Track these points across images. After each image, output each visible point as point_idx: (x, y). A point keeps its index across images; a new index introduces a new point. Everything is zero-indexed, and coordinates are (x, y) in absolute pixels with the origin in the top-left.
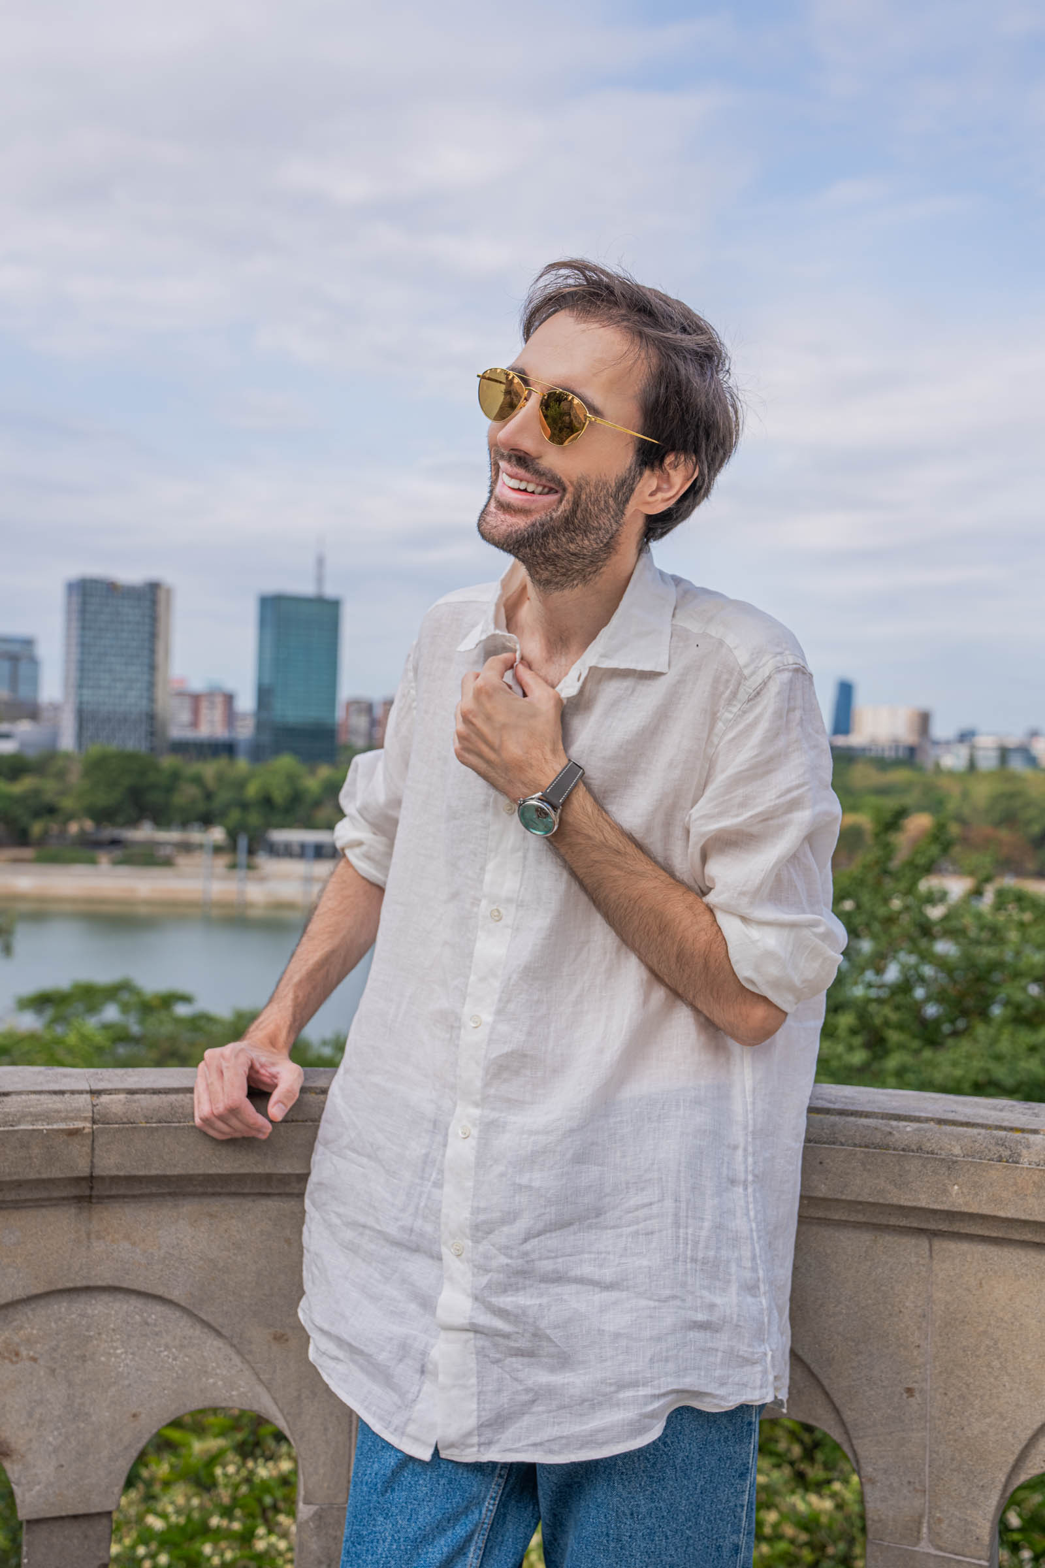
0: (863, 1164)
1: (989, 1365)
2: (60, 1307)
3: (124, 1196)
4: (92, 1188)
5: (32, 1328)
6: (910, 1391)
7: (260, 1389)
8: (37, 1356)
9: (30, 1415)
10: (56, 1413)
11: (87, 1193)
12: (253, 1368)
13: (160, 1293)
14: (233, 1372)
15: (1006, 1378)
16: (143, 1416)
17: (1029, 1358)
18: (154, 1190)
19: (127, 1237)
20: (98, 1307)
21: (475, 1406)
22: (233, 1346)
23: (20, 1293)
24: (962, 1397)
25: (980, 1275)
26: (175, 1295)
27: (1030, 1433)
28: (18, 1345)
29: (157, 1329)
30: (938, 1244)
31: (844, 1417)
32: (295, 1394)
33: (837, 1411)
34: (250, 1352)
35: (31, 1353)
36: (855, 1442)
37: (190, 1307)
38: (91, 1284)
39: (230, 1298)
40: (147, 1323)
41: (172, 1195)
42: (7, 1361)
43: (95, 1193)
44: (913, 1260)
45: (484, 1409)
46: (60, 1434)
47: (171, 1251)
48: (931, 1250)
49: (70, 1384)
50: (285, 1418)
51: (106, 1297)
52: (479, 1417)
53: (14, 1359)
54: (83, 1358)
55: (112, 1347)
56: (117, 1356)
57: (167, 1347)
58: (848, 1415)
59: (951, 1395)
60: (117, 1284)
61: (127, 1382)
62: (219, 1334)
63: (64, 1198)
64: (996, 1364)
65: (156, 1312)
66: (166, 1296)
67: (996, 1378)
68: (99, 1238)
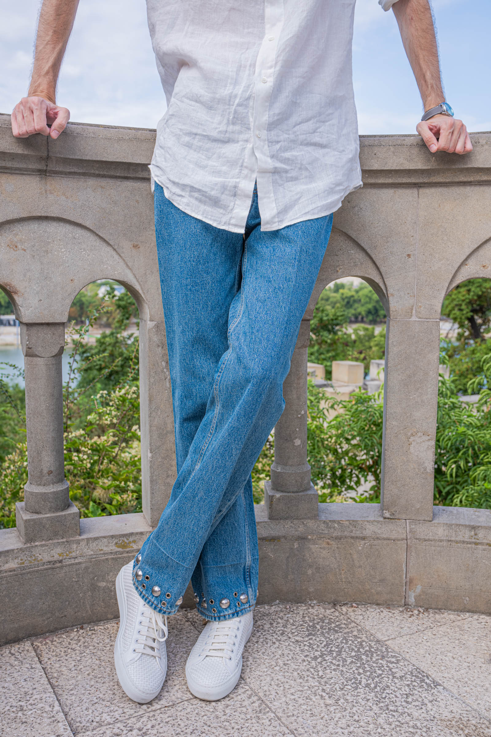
0: (394, 153)
1: (442, 239)
2: (34, 226)
3: (61, 173)
4: (47, 166)
5: (22, 235)
6: (409, 256)
7: (128, 271)
8: (25, 249)
9: (25, 276)
10: (37, 276)
11: (45, 168)
12: (124, 260)
13: (80, 222)
14: (115, 263)
15: (449, 243)
16: (76, 281)
17: (459, 233)
18: (75, 170)
19: (64, 194)
20: (52, 228)
22: (115, 250)
23: (16, 216)
24: (431, 255)
25: (440, 201)
26: (87, 224)
27: (459, 264)
28: (16, 242)
29: (79, 241)
30: (422, 191)
31: (381, 270)
32: (144, 272)
33: (378, 268)
34: (123, 252)
35: (23, 247)
36: (385, 280)
37: (95, 230)
38: (49, 215)
39: (113, 227)
40: (75, 238)
41: (84, 174)
42: (12, 250)
43: (48, 169)
44: (411, 199)
45: (279, 206)
46: (39, 286)
47: (84, 203)
48: (418, 194)
49: (42, 263)
50: (140, 284)
51: (55, 224)
52: (277, 209)
53: (15, 249)
54: (47, 252)
55: (59, 248)
56: (62, 252)
57: (84, 250)
58: (382, 269)
59: (426, 254)
60: (60, 216)
61: (67, 265)
62: (108, 244)
63: (33, 171)
64: (445, 238)
65: (79, 232)
66: (83, 224)
67: (445, 244)
68: (51, 193)
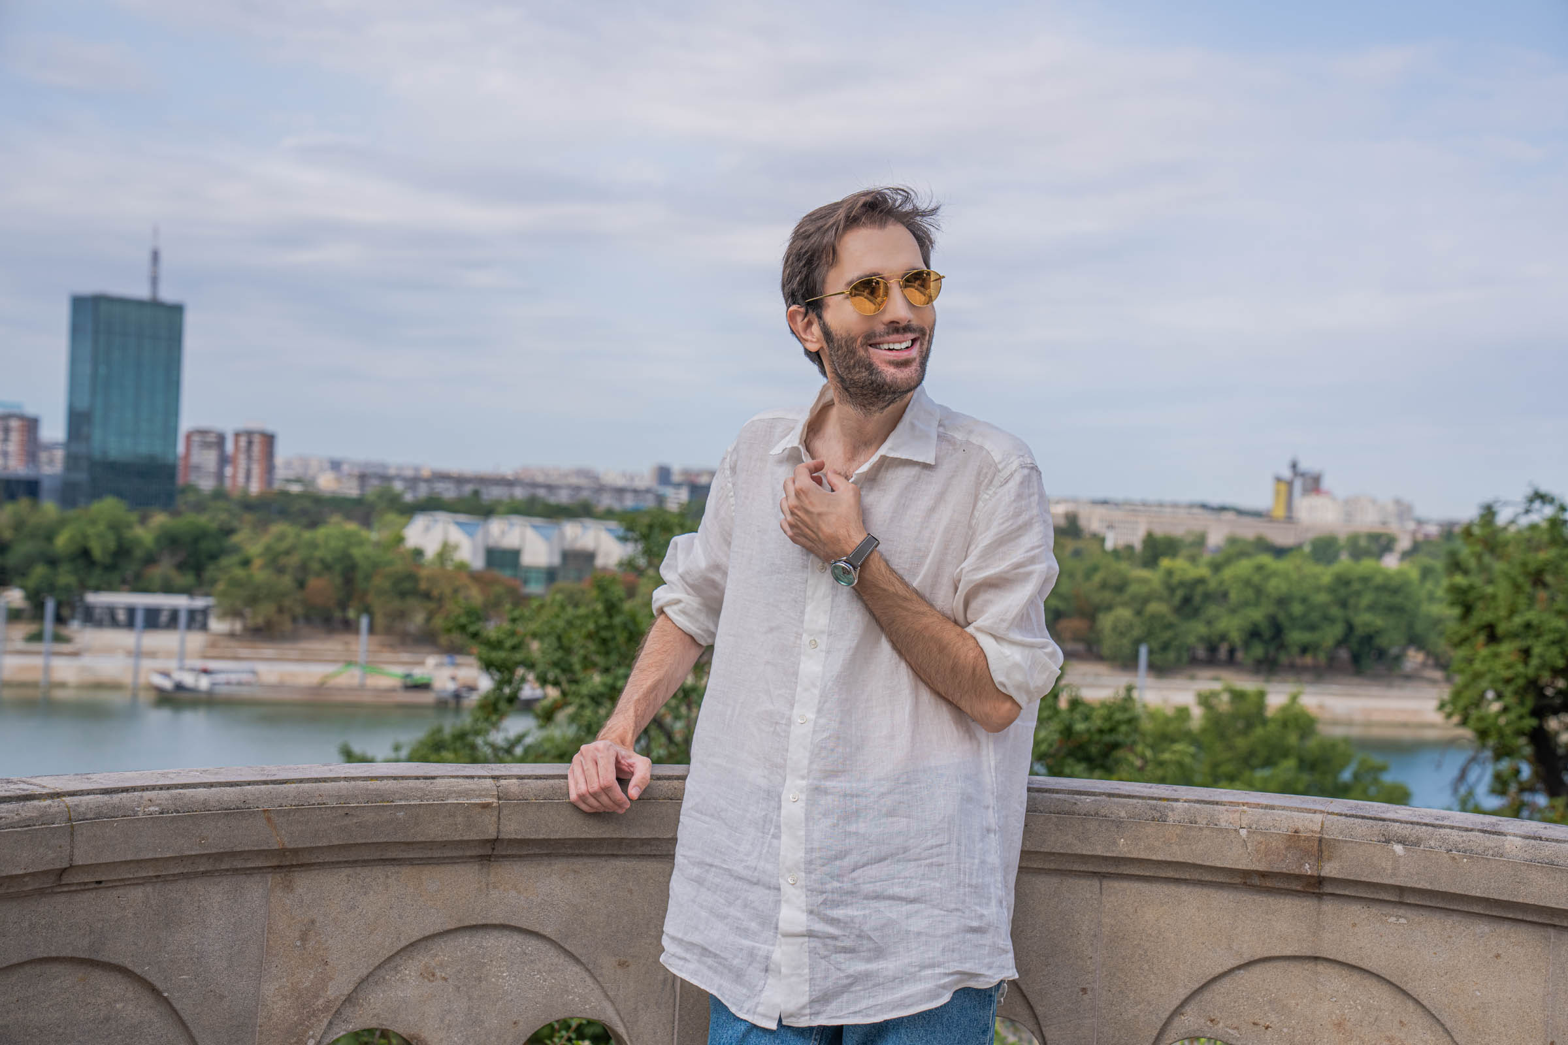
0: (1056, 825)
1: (1140, 968)
2: (464, 940)
3: (514, 856)
4: (493, 849)
5: (445, 956)
6: (1084, 990)
7: (606, 1004)
8: (447, 976)
9: (442, 1021)
10: (461, 1019)
11: (490, 853)
12: (602, 988)
13: (537, 930)
14: (587, 991)
15: (1152, 976)
16: (521, 1023)
17: (1168, 961)
18: (537, 851)
19: (515, 887)
20: (491, 941)
21: (808, 989)
22: (588, 970)
23: (438, 928)
24: (1121, 992)
25: (1136, 904)
26: (548, 931)
27: (1167, 1014)
28: (434, 968)
29: (532, 958)
30: (1106, 883)
31: (1037, 1011)
32: (634, 1007)
33: (1031, 1007)
34: (601, 975)
35: (443, 975)
36: (1044, 1029)
37: (558, 940)
38: (489, 922)
39: (588, 934)
40: (525, 953)
41: (548, 855)
42: (426, 980)
43: (495, 853)
44: (1088, 896)
45: (815, 990)
46: (463, 1036)
47: (546, 898)
48: (1101, 889)
49: (470, 998)
50: (625, 1026)
51: (496, 933)
52: (810, 996)
53: (432, 979)
54: (479, 979)
55: (500, 971)
56: (503, 978)
57: (539, 972)
58: (1039, 1010)
59: (1113, 991)
60: (507, 923)
61: (510, 998)
62: (577, 961)
63: (471, 857)
64: (1146, 967)
65: (532, 944)
66: (541, 932)
67: (1145, 977)
68: (495, 887)
